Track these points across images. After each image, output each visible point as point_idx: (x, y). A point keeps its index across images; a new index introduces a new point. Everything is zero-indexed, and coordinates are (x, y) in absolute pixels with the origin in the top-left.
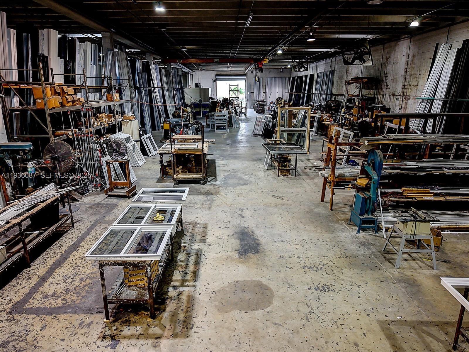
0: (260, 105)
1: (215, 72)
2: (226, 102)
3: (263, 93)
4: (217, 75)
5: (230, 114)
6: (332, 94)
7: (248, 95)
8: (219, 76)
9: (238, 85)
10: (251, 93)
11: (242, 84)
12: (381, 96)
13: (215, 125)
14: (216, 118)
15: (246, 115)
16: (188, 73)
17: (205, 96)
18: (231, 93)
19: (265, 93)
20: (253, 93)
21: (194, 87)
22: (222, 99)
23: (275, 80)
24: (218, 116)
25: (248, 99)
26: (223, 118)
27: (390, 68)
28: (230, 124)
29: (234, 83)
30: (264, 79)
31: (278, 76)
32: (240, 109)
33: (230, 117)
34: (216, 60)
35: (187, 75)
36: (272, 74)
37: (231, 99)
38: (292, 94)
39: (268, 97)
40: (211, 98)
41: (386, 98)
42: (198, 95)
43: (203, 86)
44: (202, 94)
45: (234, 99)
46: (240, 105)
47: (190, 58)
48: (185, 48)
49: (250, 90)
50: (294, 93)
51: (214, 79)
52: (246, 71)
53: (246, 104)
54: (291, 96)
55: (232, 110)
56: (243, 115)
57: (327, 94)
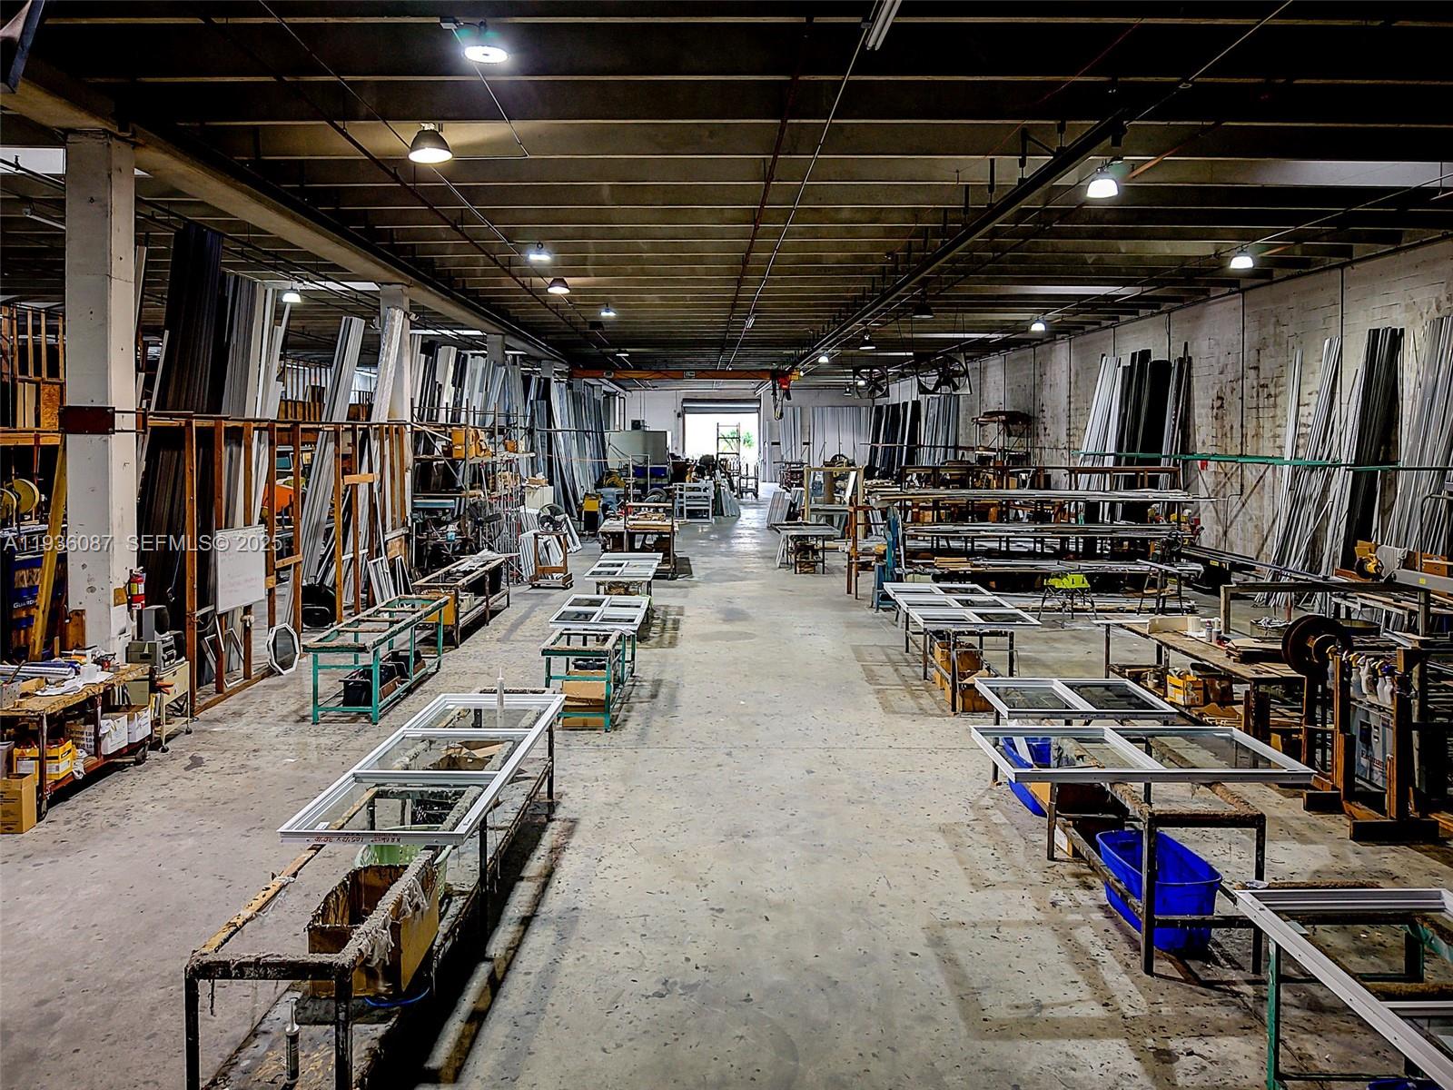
0: (792, 472)
1: (682, 394)
2: (708, 465)
3: (804, 444)
4: (685, 400)
5: (717, 486)
6: (956, 447)
7: (764, 448)
8: (691, 405)
9: (738, 426)
10: (773, 444)
11: (749, 423)
12: (1037, 451)
13: (685, 508)
14: (687, 494)
15: (756, 495)
16: (614, 395)
17: (655, 450)
18: (722, 443)
19: (808, 444)
20: (779, 444)
21: (629, 427)
22: (698, 458)
23: (833, 413)
24: (693, 489)
25: (765, 458)
26: (702, 493)
27: (1046, 395)
28: (718, 511)
29: (728, 421)
30: (805, 410)
31: (842, 402)
32: (744, 482)
33: (718, 494)
34: (688, 374)
35: (611, 401)
36: (826, 398)
37: (721, 456)
38: (876, 449)
39: (817, 456)
40: (672, 455)
41: (1046, 453)
42: (640, 447)
43: (652, 425)
44: (650, 446)
45: (727, 456)
46: (744, 473)
47: (630, 369)
48: (626, 352)
49: (770, 437)
50: (880, 445)
51: (679, 410)
52: (760, 392)
53: (756, 470)
54: (874, 451)
55: (725, 482)
56: (750, 494)
57: (946, 447)
